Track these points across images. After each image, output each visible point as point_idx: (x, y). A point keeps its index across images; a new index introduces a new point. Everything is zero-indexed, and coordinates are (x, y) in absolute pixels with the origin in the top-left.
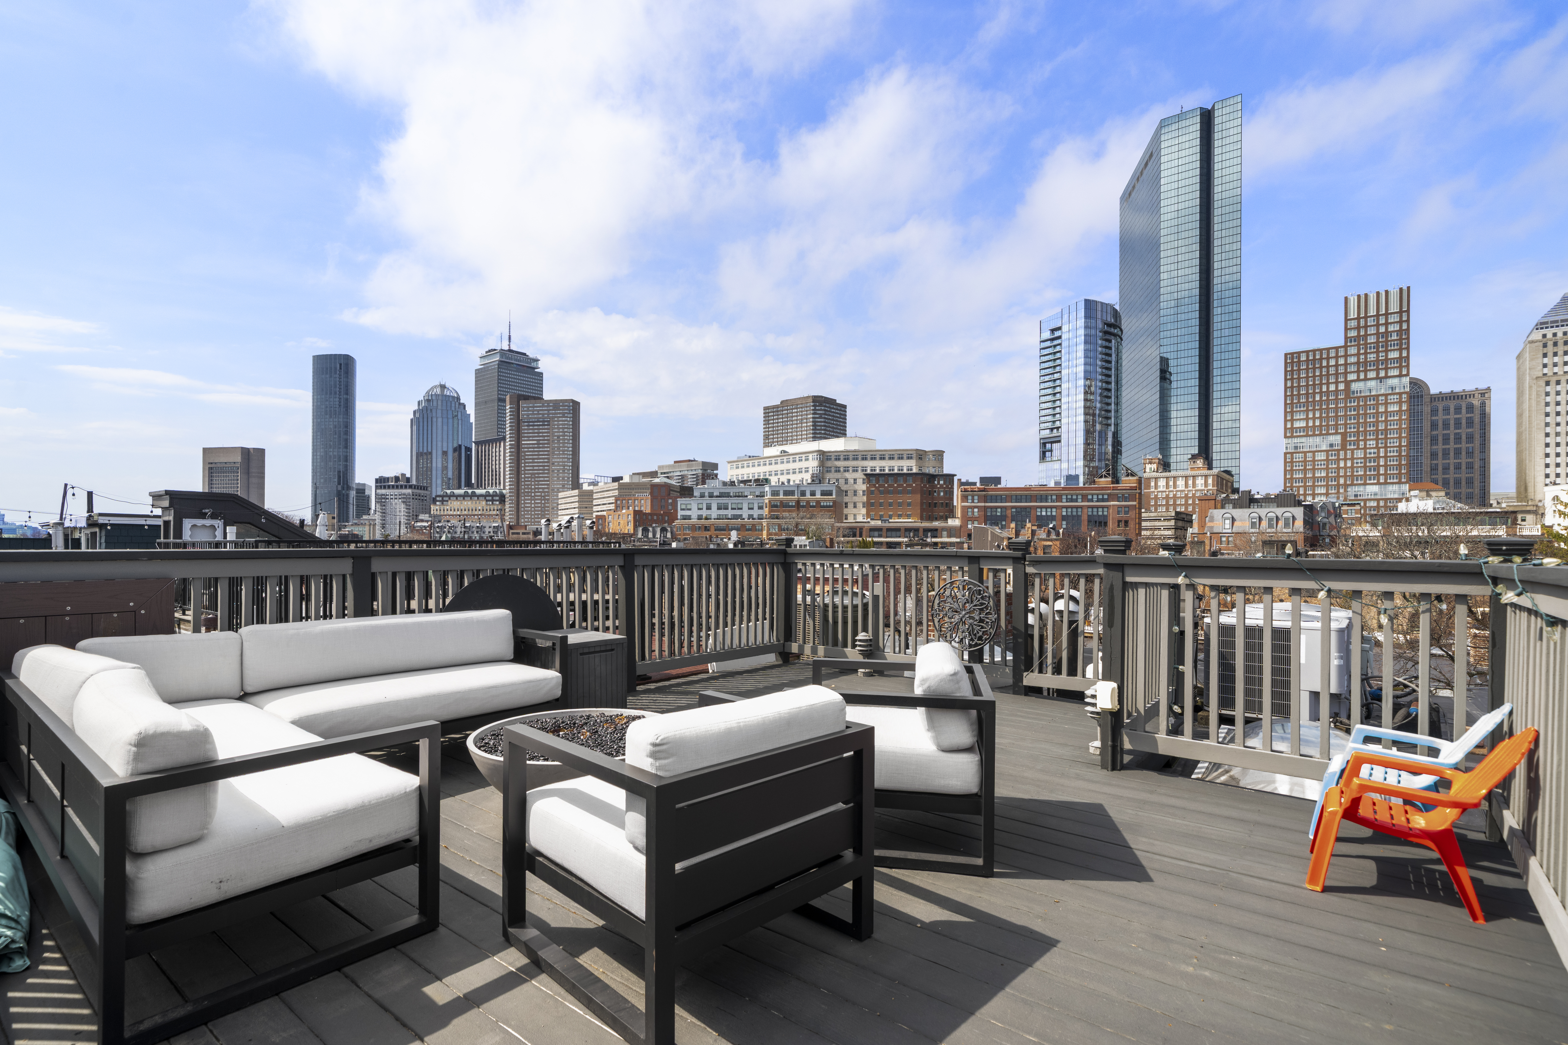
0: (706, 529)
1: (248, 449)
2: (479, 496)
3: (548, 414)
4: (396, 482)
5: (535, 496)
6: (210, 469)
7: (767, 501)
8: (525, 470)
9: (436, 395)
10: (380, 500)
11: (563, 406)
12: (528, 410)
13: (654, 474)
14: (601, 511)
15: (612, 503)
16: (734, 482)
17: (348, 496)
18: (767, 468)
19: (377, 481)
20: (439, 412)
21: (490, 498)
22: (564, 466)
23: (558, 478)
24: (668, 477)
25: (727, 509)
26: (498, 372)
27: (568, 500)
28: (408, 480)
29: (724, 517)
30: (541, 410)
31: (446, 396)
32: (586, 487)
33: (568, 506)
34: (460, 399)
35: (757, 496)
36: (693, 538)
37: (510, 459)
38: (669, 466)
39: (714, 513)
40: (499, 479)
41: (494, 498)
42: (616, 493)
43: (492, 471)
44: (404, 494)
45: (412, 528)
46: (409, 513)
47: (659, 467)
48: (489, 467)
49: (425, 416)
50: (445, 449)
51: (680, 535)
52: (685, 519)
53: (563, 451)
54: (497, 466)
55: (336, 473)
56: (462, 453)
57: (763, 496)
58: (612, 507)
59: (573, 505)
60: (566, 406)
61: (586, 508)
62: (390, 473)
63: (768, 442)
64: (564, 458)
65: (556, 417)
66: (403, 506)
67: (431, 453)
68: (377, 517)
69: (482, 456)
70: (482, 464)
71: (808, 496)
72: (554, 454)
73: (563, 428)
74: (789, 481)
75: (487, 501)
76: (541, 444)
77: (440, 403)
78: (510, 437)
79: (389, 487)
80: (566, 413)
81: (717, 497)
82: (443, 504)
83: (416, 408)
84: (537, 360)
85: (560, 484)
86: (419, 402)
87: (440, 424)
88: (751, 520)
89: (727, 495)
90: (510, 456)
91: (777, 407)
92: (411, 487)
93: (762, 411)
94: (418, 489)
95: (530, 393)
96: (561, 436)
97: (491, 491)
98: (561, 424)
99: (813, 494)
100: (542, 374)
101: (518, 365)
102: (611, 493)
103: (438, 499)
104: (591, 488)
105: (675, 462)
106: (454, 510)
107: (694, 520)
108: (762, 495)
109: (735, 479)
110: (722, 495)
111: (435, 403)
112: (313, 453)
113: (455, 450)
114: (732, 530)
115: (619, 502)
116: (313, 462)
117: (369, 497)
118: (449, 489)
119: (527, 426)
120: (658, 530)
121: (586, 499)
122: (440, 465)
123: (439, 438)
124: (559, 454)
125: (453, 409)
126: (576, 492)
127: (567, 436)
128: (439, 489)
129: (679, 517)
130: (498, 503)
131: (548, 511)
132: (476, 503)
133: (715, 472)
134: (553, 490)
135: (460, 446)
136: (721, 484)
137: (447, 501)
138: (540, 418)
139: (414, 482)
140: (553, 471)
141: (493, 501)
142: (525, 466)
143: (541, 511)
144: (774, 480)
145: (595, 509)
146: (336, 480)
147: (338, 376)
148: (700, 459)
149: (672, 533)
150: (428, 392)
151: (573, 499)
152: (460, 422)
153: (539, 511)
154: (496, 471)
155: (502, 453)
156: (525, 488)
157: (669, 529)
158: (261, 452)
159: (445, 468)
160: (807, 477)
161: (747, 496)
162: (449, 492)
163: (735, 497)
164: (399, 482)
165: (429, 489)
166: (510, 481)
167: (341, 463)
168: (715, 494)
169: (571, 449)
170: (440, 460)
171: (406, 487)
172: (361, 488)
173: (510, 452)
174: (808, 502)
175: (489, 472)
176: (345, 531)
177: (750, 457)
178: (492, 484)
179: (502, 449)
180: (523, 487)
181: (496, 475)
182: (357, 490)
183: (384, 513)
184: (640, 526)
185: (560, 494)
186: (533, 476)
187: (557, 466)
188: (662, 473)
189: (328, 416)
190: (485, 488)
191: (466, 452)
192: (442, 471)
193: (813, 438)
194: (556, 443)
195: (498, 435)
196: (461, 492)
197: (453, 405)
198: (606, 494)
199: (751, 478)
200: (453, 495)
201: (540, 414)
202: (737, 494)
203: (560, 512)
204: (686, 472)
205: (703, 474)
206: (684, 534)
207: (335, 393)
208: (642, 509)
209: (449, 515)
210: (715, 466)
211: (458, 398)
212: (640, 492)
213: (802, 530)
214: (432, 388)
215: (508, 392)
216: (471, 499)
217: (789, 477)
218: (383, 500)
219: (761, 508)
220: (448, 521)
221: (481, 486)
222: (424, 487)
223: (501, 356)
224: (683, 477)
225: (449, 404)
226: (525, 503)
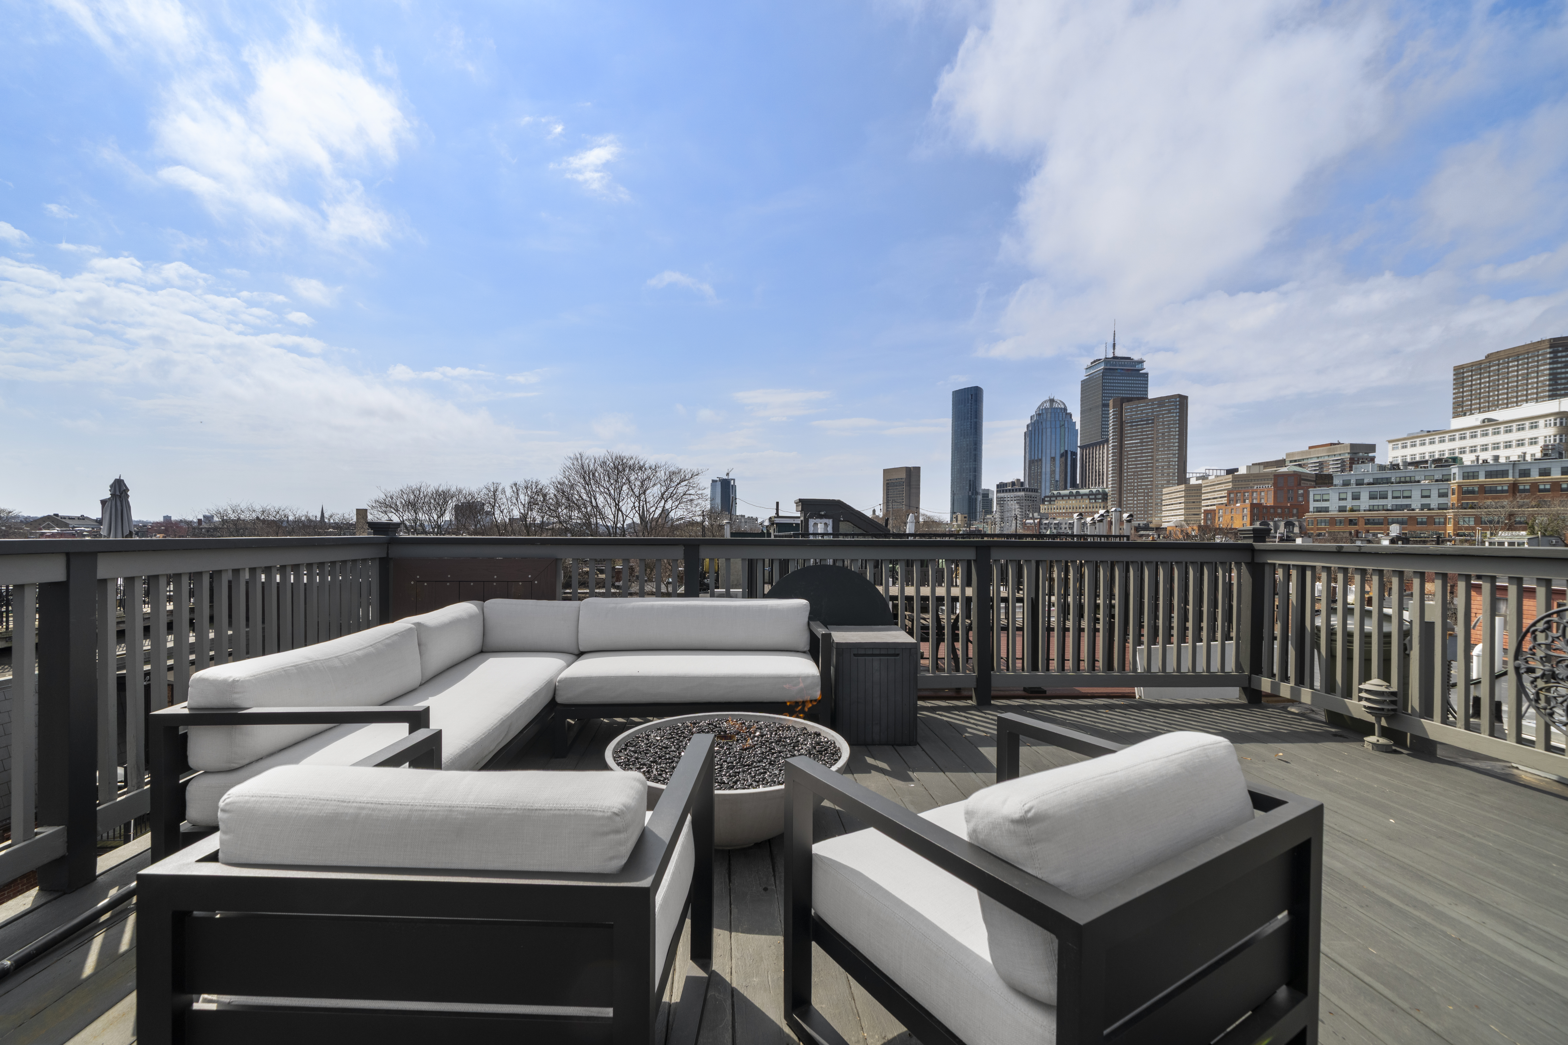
0: (1352, 522)
1: (910, 468)
2: (1082, 495)
3: (1152, 412)
4: (1012, 486)
5: (1138, 492)
6: (888, 484)
7: (1455, 487)
8: (1128, 469)
9: (1045, 408)
10: (1001, 501)
11: (1169, 402)
12: (1132, 411)
13: (1281, 463)
14: (1211, 505)
15: (1225, 497)
16: (1398, 465)
17: (976, 499)
18: (1457, 444)
19: (998, 486)
20: (1048, 423)
21: (1093, 497)
22: (1169, 462)
23: (1163, 475)
24: (1300, 465)
25: (1387, 498)
26: (1103, 379)
27: (1174, 495)
28: (1022, 484)
29: (1381, 508)
30: (1145, 410)
31: (1054, 408)
32: (1193, 481)
33: (1173, 501)
34: (1067, 410)
35: (1437, 481)
36: (1329, 533)
37: (1112, 460)
38: (1302, 453)
39: (1365, 502)
40: (1103, 479)
41: (1097, 497)
42: (1230, 486)
43: (1096, 472)
44: (1019, 497)
45: (1024, 525)
46: (1022, 512)
47: (1288, 455)
48: (1092, 469)
49: (1037, 428)
50: (1053, 455)
51: (1312, 529)
52: (1320, 512)
53: (1169, 447)
54: (1101, 467)
55: (968, 482)
56: (1068, 457)
57: (1449, 480)
58: (1224, 501)
59: (1179, 501)
60: (1172, 401)
61: (1194, 502)
62: (1008, 479)
63: (1460, 409)
64: (1170, 454)
65: (1161, 414)
66: (1017, 506)
67: (1041, 460)
68: (997, 516)
69: (1086, 459)
70: (1086, 466)
71: (1535, 476)
72: (1158, 451)
73: (1169, 425)
74: (1496, 458)
75: (1090, 499)
76: (1144, 442)
77: (1049, 415)
78: (1113, 439)
79: (1006, 491)
80: (1173, 409)
81: (1369, 484)
82: (1050, 503)
83: (1029, 422)
84: (1141, 362)
85: (1165, 480)
86: (1031, 417)
87: (1049, 434)
88: (1426, 511)
89: (1388, 481)
90: (1112, 456)
91: (1480, 363)
92: (1024, 490)
93: (1452, 373)
94: (1029, 491)
95: (1133, 394)
96: (1166, 432)
97: (1094, 490)
98: (1166, 421)
99: (1545, 472)
100: (1147, 374)
101: (1122, 369)
102: (1223, 487)
103: (1046, 499)
104: (1200, 482)
105: (1310, 448)
106: (1060, 509)
107: (1334, 512)
108: (1446, 479)
109: (1400, 461)
110: (1376, 482)
111: (1045, 416)
112: (952, 467)
113: (1062, 455)
114: (1393, 523)
115: (1232, 496)
116: (952, 475)
117: (992, 500)
118: (1057, 490)
119: (1130, 426)
120: (1282, 524)
121: (1194, 494)
122: (1048, 470)
123: (1048, 446)
124: (1164, 451)
125: (1061, 419)
126: (1182, 487)
127: (1173, 431)
128: (1048, 491)
129: (1311, 509)
130: (1100, 501)
131: (1152, 507)
132: (1080, 502)
133: (1371, 455)
134: (1157, 486)
135: (1066, 452)
136: (1376, 468)
137: (1054, 501)
138: (1144, 417)
139: (1027, 486)
140: (1157, 468)
141: (1095, 499)
142: (1128, 465)
143: (1144, 507)
144: (1468, 459)
145: (1204, 503)
146: (968, 488)
147: (969, 404)
148: (1348, 440)
149: (1300, 528)
150: (1039, 408)
151: (1178, 495)
152: (1067, 430)
153: (1141, 507)
154: (1099, 472)
155: (1105, 455)
156: (1128, 486)
157: (1297, 523)
158: (917, 470)
159: (1053, 472)
160: (1536, 451)
161: (1419, 482)
162: (1055, 492)
163: (1399, 482)
164: (1016, 486)
165: (1039, 491)
166: (1112, 480)
167: (971, 474)
168: (1366, 481)
169: (1177, 444)
170: (1048, 465)
171: (1020, 490)
172: (986, 492)
173: (1112, 453)
174: (1535, 485)
175: (1092, 473)
176: (973, 528)
177: (1429, 432)
178: (1096, 483)
179: (1105, 451)
180: (1125, 485)
181: (1099, 475)
182: (983, 494)
183: (1003, 512)
184: (1257, 520)
185: (1164, 490)
186: (1136, 474)
187: (1160, 462)
188: (1291, 462)
189: (962, 438)
190: (1089, 488)
191: (1071, 456)
192: (1051, 475)
193: (1549, 396)
194: (1160, 440)
195: (1102, 438)
196: (1066, 492)
197: (1061, 416)
198: (1217, 488)
199: (1427, 458)
200: (1059, 495)
201: (1144, 413)
202: (1403, 479)
203: (1164, 508)
204: (1326, 459)
205: (1351, 459)
206: (1318, 529)
207: (968, 418)
208: (1263, 501)
209: (1055, 513)
210: (1372, 448)
211: (1065, 409)
212: (1261, 484)
213: (1520, 523)
214: (1042, 404)
215: (1111, 397)
216: (1075, 498)
217: (1496, 453)
218: (1002, 502)
219: (1442, 495)
220: (1054, 519)
221: (1086, 486)
222: (1035, 490)
223: (1106, 364)
224: (1321, 464)
225: (1057, 415)
226: (1127, 500)
